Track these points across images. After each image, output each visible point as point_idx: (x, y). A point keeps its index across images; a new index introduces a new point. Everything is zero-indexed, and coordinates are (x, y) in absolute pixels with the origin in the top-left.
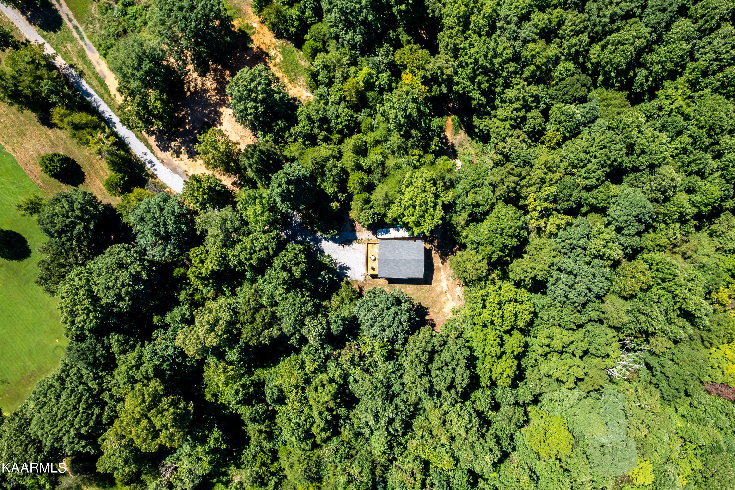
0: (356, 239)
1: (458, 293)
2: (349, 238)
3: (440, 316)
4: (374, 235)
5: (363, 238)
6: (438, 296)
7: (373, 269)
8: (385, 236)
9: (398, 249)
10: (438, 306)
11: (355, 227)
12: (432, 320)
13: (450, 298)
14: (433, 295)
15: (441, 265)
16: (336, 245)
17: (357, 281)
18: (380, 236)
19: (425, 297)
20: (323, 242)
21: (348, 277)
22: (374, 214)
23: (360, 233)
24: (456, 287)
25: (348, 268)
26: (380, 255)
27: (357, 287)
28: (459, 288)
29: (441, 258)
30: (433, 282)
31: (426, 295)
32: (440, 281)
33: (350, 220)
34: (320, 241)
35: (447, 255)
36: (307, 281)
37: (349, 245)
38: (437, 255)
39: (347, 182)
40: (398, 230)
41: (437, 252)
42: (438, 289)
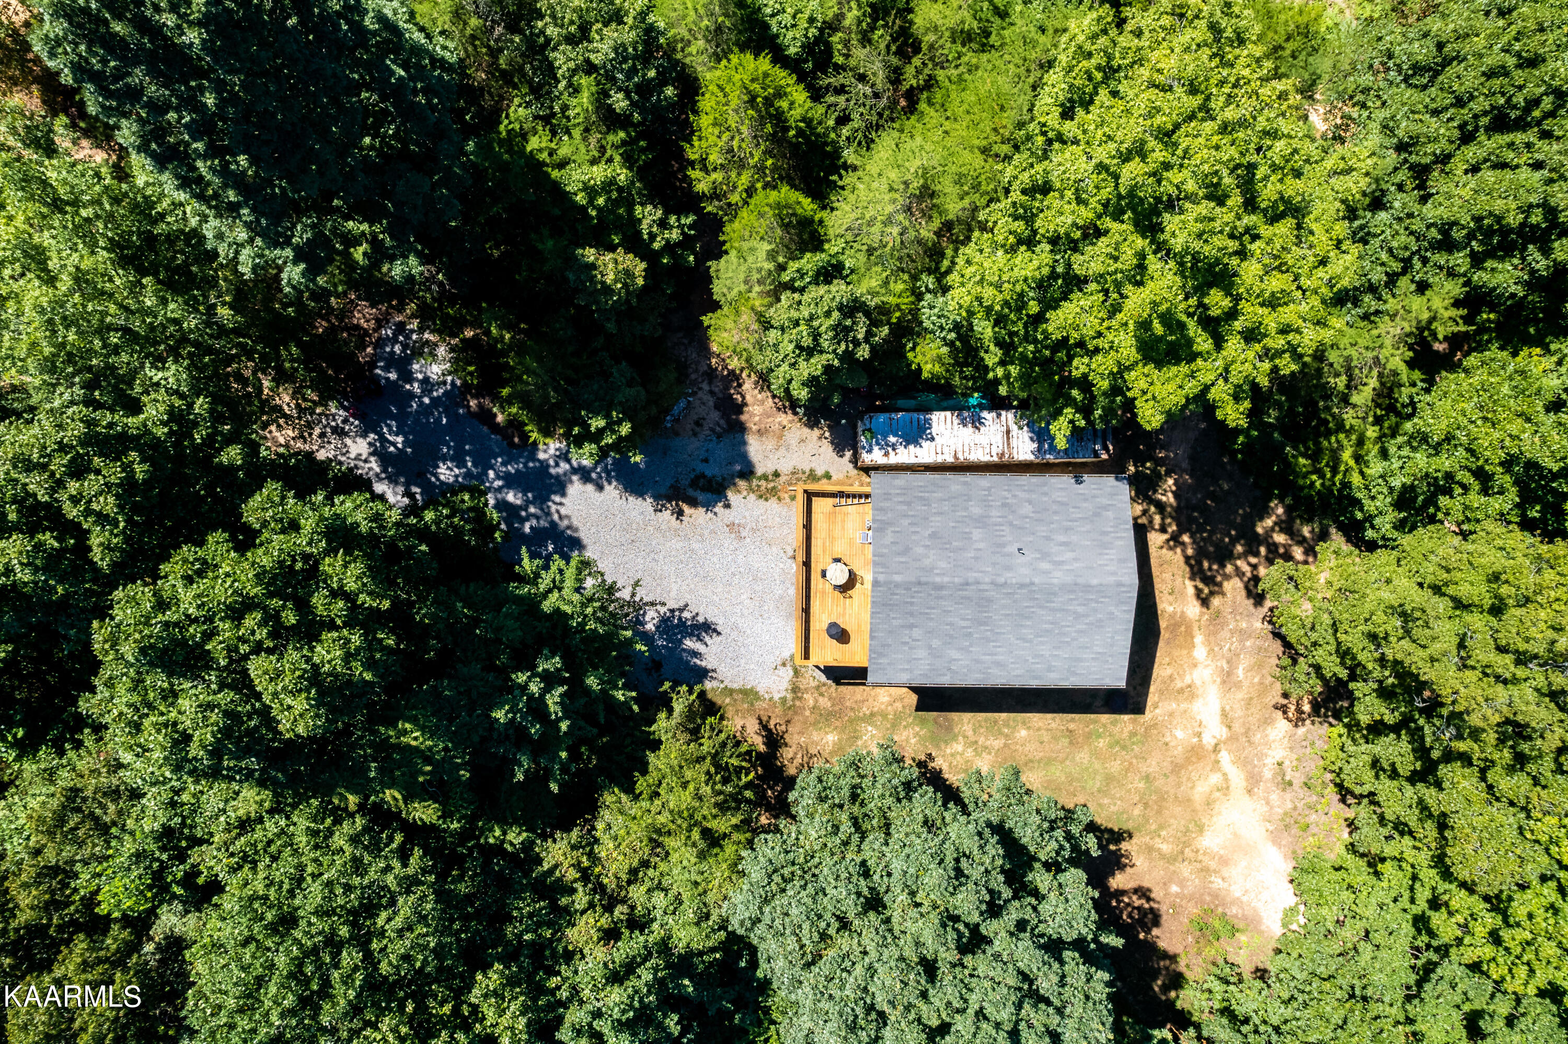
0: (748, 472)
1: (1278, 753)
2: (710, 471)
3: (1185, 870)
4: (839, 449)
5: (785, 467)
6: (1177, 768)
7: (840, 635)
8: (905, 455)
9: (981, 522)
10: (1176, 819)
11: (740, 408)
12: (1143, 892)
13: (1237, 778)
14: (1152, 766)
15: (1193, 609)
16: (642, 507)
17: (750, 694)
18: (876, 456)
19: (1109, 779)
20: (576, 488)
21: (703, 674)
22: (852, 308)
23: (770, 444)
24: (1267, 722)
25: (707, 628)
26: (879, 562)
27: (752, 726)
28: (1282, 726)
29: (1196, 571)
30: (1152, 698)
31: (1115, 767)
32: (1189, 692)
33: (711, 373)
34: (560, 486)
35: (1224, 556)
36: (414, 738)
37: (708, 506)
38: (1177, 557)
39: (687, 132)
40: (977, 423)
41: (1175, 539)
42: (1180, 735)
